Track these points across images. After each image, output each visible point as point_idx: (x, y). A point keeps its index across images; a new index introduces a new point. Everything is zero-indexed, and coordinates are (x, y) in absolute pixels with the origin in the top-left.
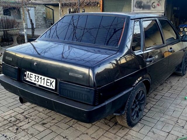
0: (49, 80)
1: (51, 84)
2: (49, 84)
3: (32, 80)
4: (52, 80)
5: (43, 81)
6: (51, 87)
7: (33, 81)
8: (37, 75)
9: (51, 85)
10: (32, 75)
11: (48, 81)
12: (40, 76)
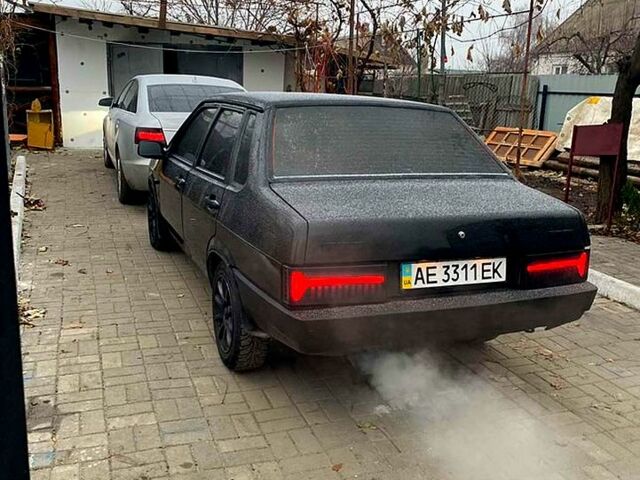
0: (490, 264)
1: (495, 271)
2: (490, 274)
3: (436, 282)
4: (497, 261)
5: (471, 273)
6: (497, 279)
7: (441, 284)
8: (450, 264)
9: (496, 274)
10: (435, 267)
11: (486, 267)
12: (461, 264)
